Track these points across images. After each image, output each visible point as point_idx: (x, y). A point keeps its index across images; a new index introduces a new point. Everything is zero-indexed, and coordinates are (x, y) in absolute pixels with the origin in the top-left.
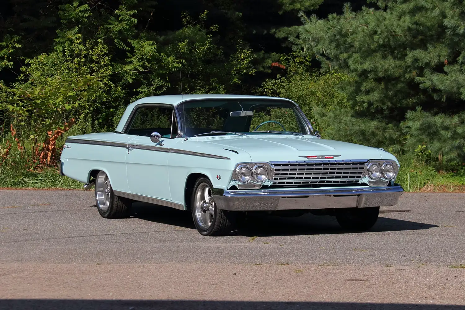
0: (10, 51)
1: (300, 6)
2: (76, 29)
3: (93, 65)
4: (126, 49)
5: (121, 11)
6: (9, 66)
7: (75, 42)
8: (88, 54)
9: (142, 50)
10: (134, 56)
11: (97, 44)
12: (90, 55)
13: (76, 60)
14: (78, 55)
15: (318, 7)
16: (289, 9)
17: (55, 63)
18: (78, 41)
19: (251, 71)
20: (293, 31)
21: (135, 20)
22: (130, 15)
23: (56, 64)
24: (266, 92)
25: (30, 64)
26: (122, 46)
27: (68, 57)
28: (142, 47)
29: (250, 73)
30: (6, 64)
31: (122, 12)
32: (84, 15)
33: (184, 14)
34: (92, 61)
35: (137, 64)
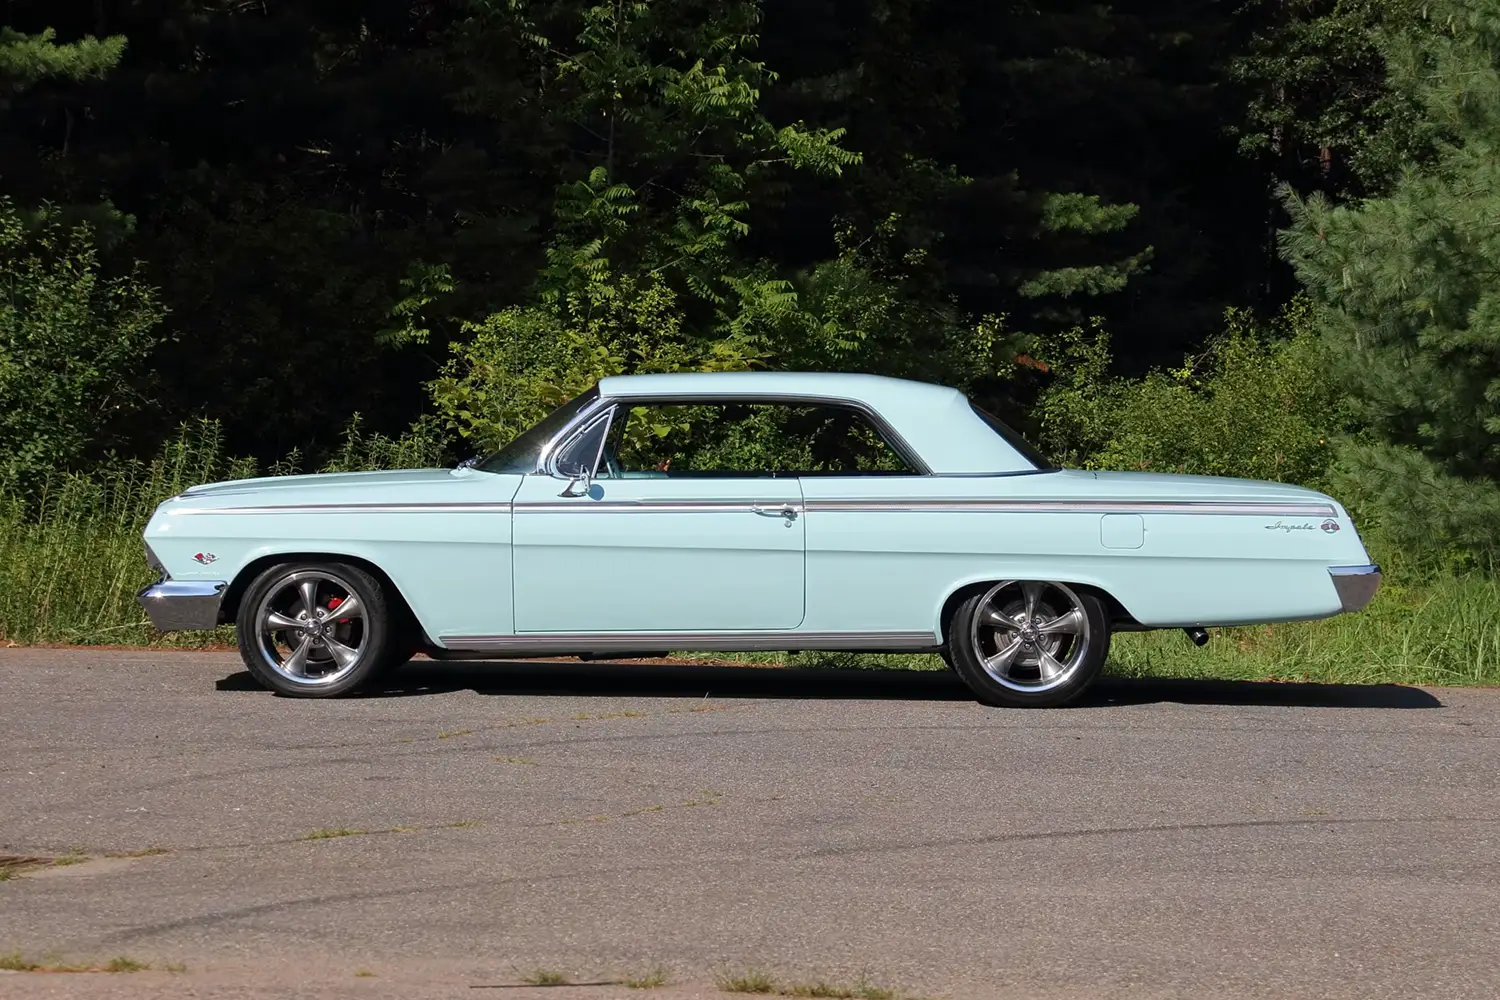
0: (423, 302)
1: (1080, 220)
2: (596, 245)
3: (636, 338)
4: (713, 300)
5: (708, 203)
6: (419, 341)
7: (593, 277)
8: (625, 308)
9: (760, 305)
10: (734, 318)
11: (646, 283)
12: (631, 311)
13: (594, 325)
14: (602, 312)
15: (1124, 223)
16: (1057, 227)
17: (541, 330)
18: (600, 277)
19: (1003, 367)
20: (1064, 280)
21: (743, 227)
22: (730, 214)
23: (541, 335)
24: (1048, 421)
25: (476, 333)
26: (705, 292)
27: (576, 316)
28: (758, 294)
29: (999, 374)
30: (412, 334)
31: (711, 205)
32: (616, 211)
33: (839, 222)
34: (633, 328)
35: (744, 340)
